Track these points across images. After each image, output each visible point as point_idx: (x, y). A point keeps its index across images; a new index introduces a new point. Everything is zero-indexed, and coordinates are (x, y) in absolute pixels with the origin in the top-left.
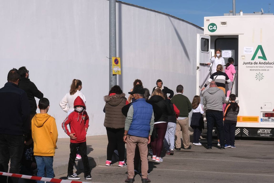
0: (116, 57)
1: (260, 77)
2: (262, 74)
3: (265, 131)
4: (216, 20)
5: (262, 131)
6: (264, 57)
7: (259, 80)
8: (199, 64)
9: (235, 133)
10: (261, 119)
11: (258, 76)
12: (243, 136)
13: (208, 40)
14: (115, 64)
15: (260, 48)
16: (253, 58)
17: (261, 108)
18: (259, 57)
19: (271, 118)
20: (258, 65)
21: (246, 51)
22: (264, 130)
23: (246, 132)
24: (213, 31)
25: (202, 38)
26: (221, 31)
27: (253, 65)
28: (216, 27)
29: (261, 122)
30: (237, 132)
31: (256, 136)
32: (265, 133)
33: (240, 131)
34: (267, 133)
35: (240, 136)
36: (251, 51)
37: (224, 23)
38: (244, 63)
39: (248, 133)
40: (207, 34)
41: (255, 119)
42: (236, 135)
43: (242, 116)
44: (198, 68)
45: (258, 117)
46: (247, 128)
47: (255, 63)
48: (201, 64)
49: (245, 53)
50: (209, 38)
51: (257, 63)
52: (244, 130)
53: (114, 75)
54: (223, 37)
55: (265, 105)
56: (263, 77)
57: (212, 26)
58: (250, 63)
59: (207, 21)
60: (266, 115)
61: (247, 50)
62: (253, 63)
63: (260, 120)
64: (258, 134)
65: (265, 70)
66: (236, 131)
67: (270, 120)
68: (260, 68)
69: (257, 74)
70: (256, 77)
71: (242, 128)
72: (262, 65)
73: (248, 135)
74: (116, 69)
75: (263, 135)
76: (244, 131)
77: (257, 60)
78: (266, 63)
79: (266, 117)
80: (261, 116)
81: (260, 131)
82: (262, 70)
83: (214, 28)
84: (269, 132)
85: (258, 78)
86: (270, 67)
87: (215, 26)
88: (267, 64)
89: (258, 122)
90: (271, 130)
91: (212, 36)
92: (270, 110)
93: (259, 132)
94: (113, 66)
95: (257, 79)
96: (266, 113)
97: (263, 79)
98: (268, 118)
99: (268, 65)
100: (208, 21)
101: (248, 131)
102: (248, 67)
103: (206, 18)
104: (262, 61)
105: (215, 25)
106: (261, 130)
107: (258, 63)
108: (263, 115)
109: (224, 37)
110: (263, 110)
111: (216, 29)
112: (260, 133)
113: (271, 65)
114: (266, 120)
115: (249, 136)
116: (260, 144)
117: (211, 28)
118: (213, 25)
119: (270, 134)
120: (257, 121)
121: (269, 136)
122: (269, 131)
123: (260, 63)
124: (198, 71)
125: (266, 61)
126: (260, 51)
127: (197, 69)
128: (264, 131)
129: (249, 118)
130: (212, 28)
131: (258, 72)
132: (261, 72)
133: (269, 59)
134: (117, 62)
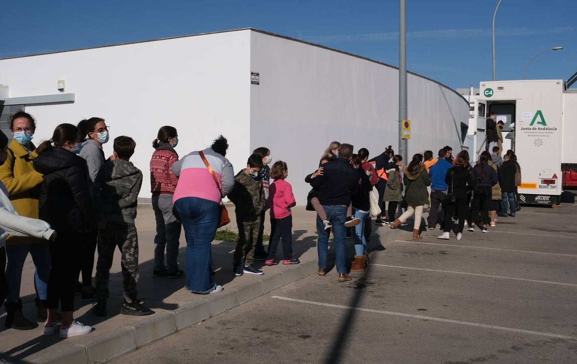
1: (538, 143)
2: (542, 139)
3: (544, 198)
4: (493, 85)
5: (540, 198)
6: (544, 123)
7: (538, 146)
10: (540, 186)
13: (484, 105)
14: (404, 128)
15: (539, 113)
16: (532, 124)
17: (540, 174)
18: (538, 123)
20: (537, 131)
21: (524, 117)
22: (542, 196)
23: (523, 199)
24: (490, 96)
25: (479, 103)
26: (498, 96)
27: (532, 131)
28: (493, 92)
29: (539, 189)
31: (534, 203)
32: (543, 200)
34: (545, 200)
36: (530, 117)
37: (501, 88)
38: (522, 129)
39: (525, 200)
40: (483, 98)
41: (533, 186)
44: (475, 133)
46: (523, 195)
47: (534, 129)
48: (478, 130)
49: (523, 118)
50: (486, 103)
51: (536, 129)
53: (403, 139)
54: (499, 102)
55: (544, 172)
56: (543, 142)
58: (528, 128)
59: (482, 86)
61: (526, 115)
62: (532, 129)
63: (538, 186)
65: (545, 136)
67: (549, 186)
68: (540, 134)
69: (535, 139)
70: (534, 143)
72: (542, 131)
73: (525, 202)
74: (405, 133)
75: (541, 202)
77: (535, 125)
78: (545, 129)
79: (544, 183)
80: (539, 183)
82: (541, 136)
83: (491, 93)
86: (550, 133)
87: (491, 91)
88: (547, 129)
89: (537, 189)
91: (487, 101)
92: (550, 177)
93: (536, 199)
94: (403, 130)
95: (535, 145)
97: (542, 144)
98: (546, 185)
99: (549, 131)
100: (484, 85)
101: (525, 198)
102: (526, 132)
103: (481, 83)
104: (541, 126)
106: (538, 196)
108: (542, 181)
110: (542, 177)
111: (493, 94)
112: (538, 200)
113: (551, 131)
114: (544, 187)
116: (539, 211)
117: (487, 93)
118: (489, 90)
120: (535, 187)
121: (547, 203)
122: (548, 198)
123: (539, 129)
124: (475, 136)
125: (546, 127)
128: (542, 198)
130: (489, 93)
131: (537, 138)
132: (540, 138)
133: (549, 125)
134: (407, 125)
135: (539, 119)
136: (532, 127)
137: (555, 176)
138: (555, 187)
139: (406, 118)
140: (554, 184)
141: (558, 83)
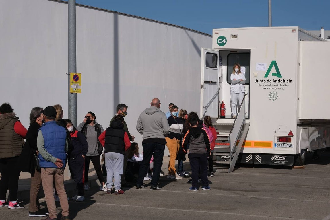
0: (76, 72)
2: (277, 93)
3: (280, 158)
4: (226, 32)
5: (277, 158)
6: (278, 74)
7: (273, 101)
8: (204, 82)
9: (247, 160)
10: (275, 144)
11: (272, 96)
12: (255, 163)
13: (216, 55)
14: (74, 81)
15: (274, 63)
16: (266, 76)
17: (275, 132)
18: (273, 74)
19: (286, 143)
20: (272, 83)
21: (258, 67)
22: (279, 156)
23: (258, 159)
24: (223, 44)
25: (207, 53)
26: (231, 45)
27: (266, 83)
28: (226, 41)
29: (275, 148)
30: (249, 158)
31: (270, 164)
32: (280, 160)
33: (252, 158)
34: (282, 160)
35: (252, 163)
36: (264, 68)
37: (234, 36)
38: (257, 81)
39: (261, 160)
40: (216, 48)
41: (268, 145)
42: (247, 162)
43: (254, 141)
44: (202, 86)
45: (272, 142)
46: (259, 154)
47: (269, 81)
48: (206, 82)
49: (257, 69)
50: (218, 53)
51: (270, 81)
52: (256, 156)
53: (71, 93)
54: (236, 51)
55: (280, 129)
56: (278, 96)
57: (221, 40)
58: (263, 80)
59: (216, 33)
60: (281, 140)
61: (260, 66)
62: (266, 81)
63: (273, 145)
64: (272, 161)
65: (280, 89)
66: (247, 158)
67: (285, 145)
68: (274, 87)
69: (270, 93)
70: (269, 97)
71: (254, 155)
72: (277, 83)
73: (261, 162)
74: (74, 86)
75: (277, 163)
76: (256, 158)
77: (270, 77)
78: (280, 81)
79: (280, 142)
80: (275, 141)
81: (274, 158)
82: (276, 89)
83: (224, 41)
84: (284, 160)
85: (272, 97)
86: (285, 85)
87: (225, 40)
88: (282, 81)
89: (272, 148)
90: (286, 156)
91: (221, 51)
92: (285, 134)
94: (71, 83)
95: (270, 99)
96: (280, 138)
97: (277, 98)
98: (282, 143)
99: (283, 83)
101: (261, 158)
102: (261, 85)
103: (214, 30)
104: (276, 78)
105: (225, 38)
106: (275, 156)
107: (272, 81)
108: (277, 139)
109: (238, 52)
110: (277, 134)
111: (226, 43)
112: (274, 160)
113: (286, 83)
114: (280, 146)
115: (261, 164)
117: (220, 41)
118: (222, 38)
119: (285, 162)
120: (271, 146)
121: (283, 163)
122: (284, 158)
123: (274, 81)
124: (202, 90)
125: (281, 79)
126: (274, 67)
127: (202, 88)
128: (278, 158)
129: (262, 143)
130: (222, 41)
131: (271, 91)
132: (275, 91)
133: (284, 77)
134: (76, 78)
135: (273, 70)
136: (266, 79)
137: (291, 134)
138: (291, 145)
139: (75, 71)
140: (290, 141)
141: (294, 30)
